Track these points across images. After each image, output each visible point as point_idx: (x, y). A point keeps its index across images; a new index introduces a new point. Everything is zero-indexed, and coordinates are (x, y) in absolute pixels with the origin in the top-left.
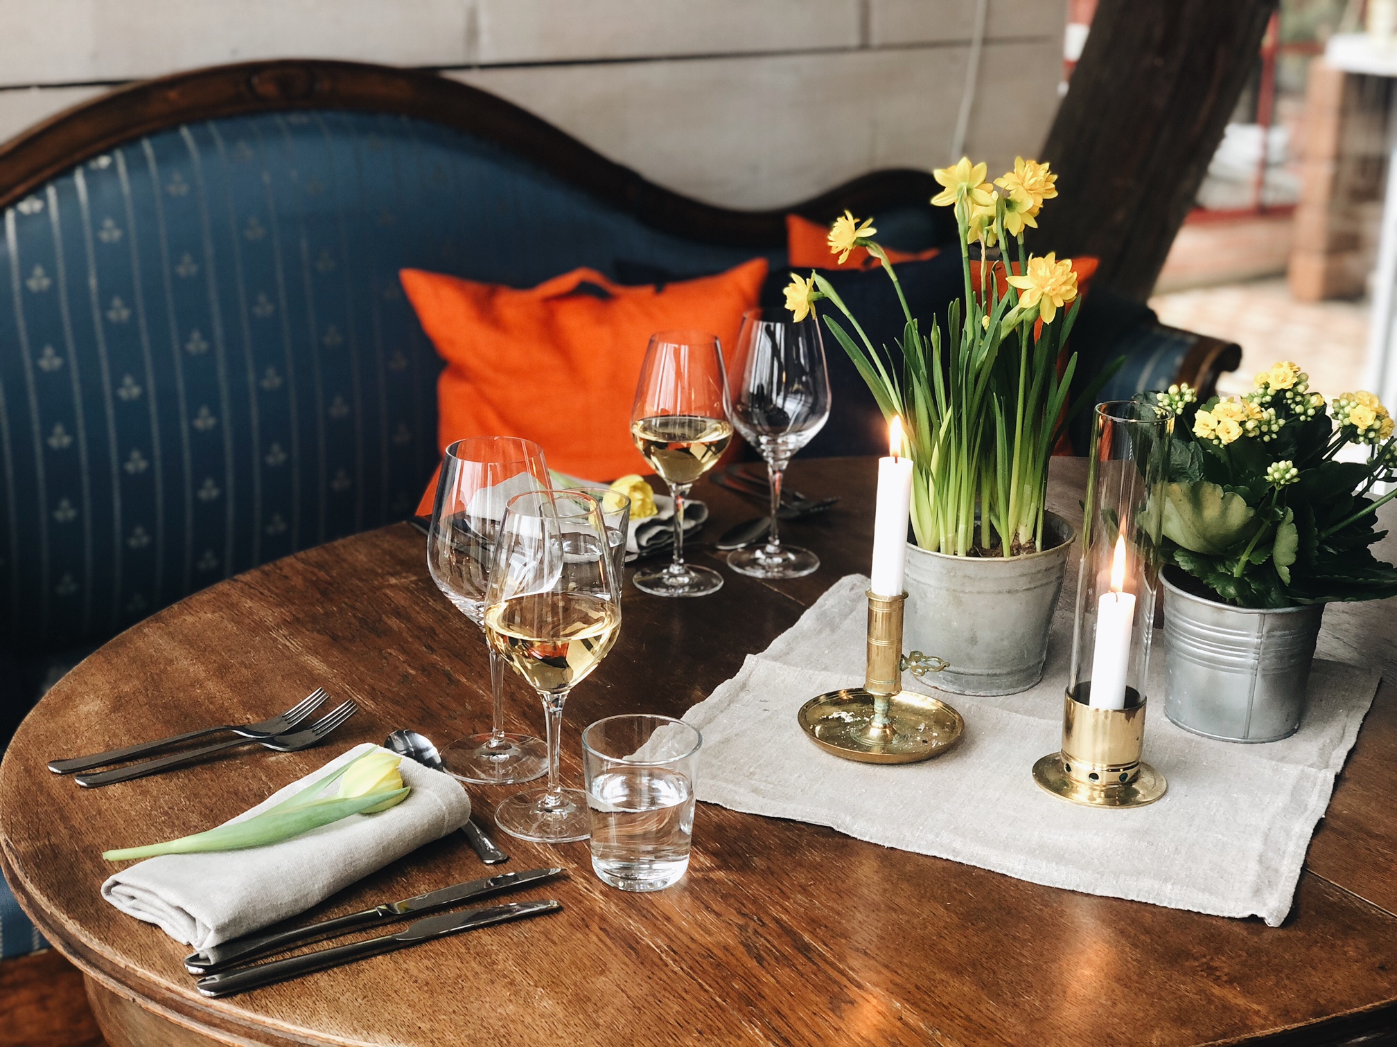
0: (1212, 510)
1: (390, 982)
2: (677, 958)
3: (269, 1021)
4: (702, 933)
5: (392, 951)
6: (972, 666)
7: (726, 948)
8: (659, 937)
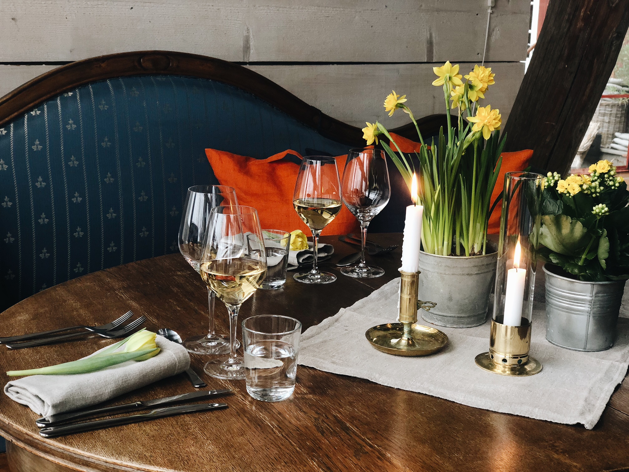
0: (566, 231)
1: (135, 435)
2: (281, 430)
3: (71, 449)
4: (296, 420)
5: (140, 422)
6: (450, 312)
7: (307, 427)
8: (273, 421)
